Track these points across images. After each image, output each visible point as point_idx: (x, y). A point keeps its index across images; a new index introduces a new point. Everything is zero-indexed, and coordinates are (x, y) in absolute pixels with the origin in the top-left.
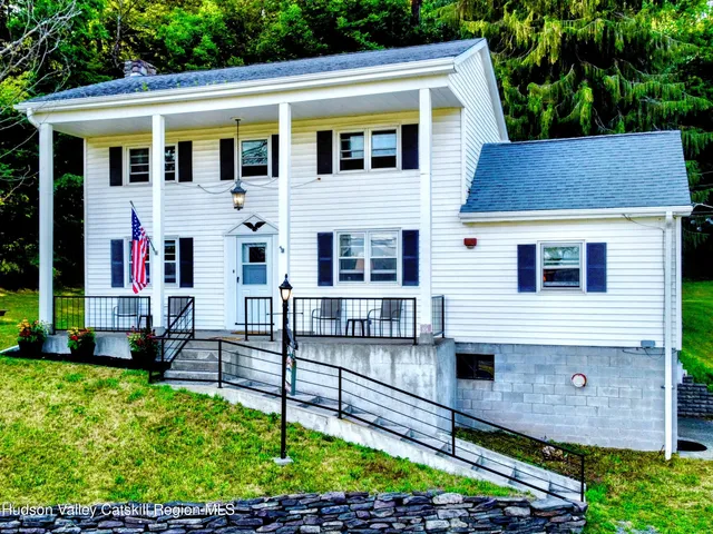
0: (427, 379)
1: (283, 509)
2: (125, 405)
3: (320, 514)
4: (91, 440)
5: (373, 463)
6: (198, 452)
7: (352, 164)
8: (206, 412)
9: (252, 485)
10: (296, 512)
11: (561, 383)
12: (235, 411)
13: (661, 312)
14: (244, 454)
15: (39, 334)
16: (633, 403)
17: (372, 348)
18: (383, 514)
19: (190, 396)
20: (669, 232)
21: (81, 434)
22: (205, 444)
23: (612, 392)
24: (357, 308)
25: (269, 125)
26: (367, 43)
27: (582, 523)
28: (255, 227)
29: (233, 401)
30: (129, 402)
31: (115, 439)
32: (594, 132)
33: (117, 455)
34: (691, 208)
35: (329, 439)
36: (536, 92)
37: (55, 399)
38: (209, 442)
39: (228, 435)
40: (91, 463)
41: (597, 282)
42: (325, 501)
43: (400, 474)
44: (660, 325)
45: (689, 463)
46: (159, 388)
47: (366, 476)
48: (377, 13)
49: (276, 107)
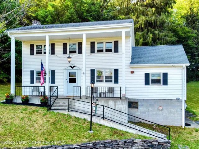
0: (124, 108)
1: (95, 145)
2: (43, 117)
3: (105, 146)
4: (35, 127)
5: (114, 132)
6: (67, 130)
7: (100, 51)
8: (66, 119)
9: (84, 139)
10: (99, 146)
11: (156, 109)
12: (74, 118)
13: (181, 90)
14: (80, 130)
15: (12, 97)
16: (174, 114)
17: (109, 100)
18: (121, 146)
19: (60, 114)
20: (183, 70)
21: (32, 126)
22: (68, 128)
23: (169, 111)
24: (103, 90)
25: (77, 40)
26: (92, 20)
27: (170, 146)
28: (73, 67)
29: (73, 115)
30: (44, 116)
31: (42, 127)
32: (152, 45)
33: (44, 131)
34: (189, 64)
35: (101, 125)
36: (138, 34)
37: (21, 116)
38: (69, 127)
39: (74, 125)
40: (37, 134)
41: (165, 83)
42: (106, 143)
43: (123, 134)
44: (181, 94)
45: (188, 129)
46: (51, 112)
47: (114, 135)
48: (94, 12)
49: (82, 34)
